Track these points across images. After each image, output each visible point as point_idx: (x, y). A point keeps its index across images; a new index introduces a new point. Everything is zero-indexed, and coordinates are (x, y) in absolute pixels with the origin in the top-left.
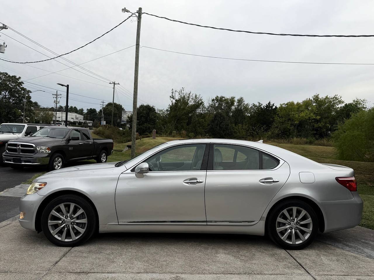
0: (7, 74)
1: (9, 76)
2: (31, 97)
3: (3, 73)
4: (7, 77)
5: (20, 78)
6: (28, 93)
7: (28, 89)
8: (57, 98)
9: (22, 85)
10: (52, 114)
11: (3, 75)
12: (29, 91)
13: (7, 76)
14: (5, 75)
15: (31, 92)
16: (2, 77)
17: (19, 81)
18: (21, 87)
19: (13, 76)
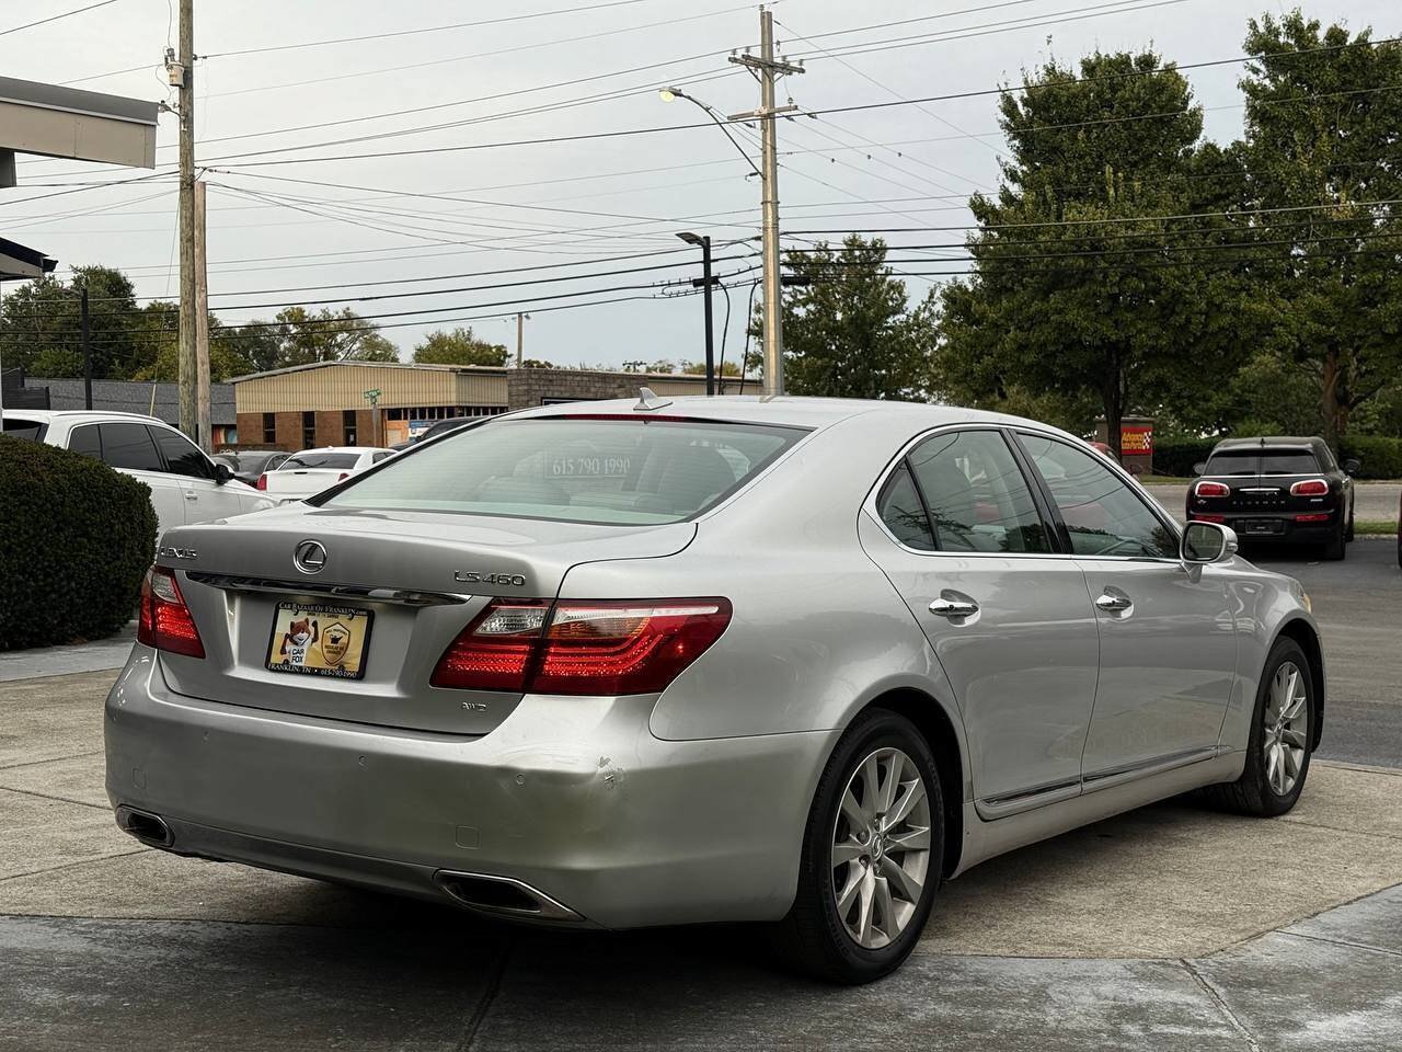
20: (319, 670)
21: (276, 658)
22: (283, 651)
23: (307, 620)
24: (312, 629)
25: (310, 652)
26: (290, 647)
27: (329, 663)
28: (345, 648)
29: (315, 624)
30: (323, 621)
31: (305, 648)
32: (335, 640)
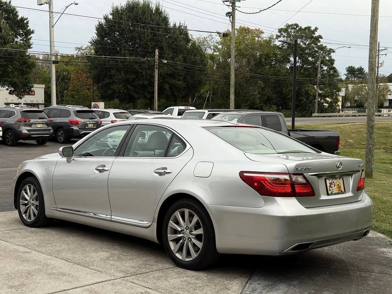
0: (297, 25)
1: (301, 29)
2: (334, 60)
3: (292, 25)
4: (298, 31)
5: (316, 29)
6: (330, 54)
7: (329, 47)
8: (380, 56)
9: (319, 42)
10: (385, 87)
11: (291, 28)
12: (330, 49)
13: (297, 29)
14: (294, 28)
15: (334, 52)
16: (291, 32)
17: (314, 34)
18: (319, 44)
19: (306, 28)
20: (338, 193)
21: (330, 192)
22: (330, 190)
23: (332, 182)
24: (333, 183)
25: (335, 189)
26: (331, 189)
27: (339, 191)
28: (340, 187)
29: (334, 182)
30: (335, 181)
31: (333, 188)
32: (338, 185)
